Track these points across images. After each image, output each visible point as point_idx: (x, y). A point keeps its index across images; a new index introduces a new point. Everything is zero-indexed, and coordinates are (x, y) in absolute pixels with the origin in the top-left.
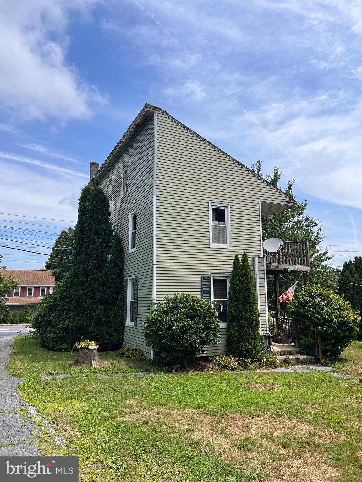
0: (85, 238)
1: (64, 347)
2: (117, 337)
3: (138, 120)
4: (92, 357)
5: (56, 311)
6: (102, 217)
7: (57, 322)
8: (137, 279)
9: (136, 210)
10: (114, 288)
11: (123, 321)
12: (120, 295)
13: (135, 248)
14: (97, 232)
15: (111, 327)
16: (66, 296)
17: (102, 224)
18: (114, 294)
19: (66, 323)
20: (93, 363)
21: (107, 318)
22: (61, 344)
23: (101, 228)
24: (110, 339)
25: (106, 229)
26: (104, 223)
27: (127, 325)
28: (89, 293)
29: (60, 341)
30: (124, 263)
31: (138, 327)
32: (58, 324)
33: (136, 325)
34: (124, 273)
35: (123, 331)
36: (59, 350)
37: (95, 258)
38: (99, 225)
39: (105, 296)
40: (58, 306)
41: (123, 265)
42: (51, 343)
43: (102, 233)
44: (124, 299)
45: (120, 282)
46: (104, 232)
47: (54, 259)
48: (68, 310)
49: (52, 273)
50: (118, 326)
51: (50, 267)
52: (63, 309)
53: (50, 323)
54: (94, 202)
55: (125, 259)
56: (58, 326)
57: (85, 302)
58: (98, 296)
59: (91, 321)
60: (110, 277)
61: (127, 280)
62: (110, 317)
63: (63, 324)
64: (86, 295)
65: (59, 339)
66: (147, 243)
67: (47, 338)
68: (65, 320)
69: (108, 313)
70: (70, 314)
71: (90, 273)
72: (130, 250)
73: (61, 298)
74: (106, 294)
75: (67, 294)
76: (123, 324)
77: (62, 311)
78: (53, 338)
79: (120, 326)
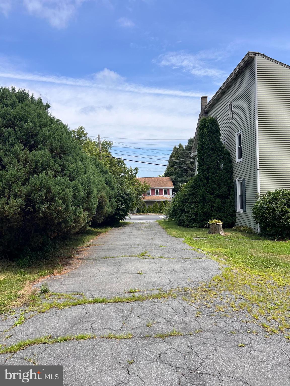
0: (205, 154)
1: (195, 225)
2: (231, 219)
3: (241, 64)
4: (220, 229)
5: (187, 203)
6: (216, 138)
7: (189, 210)
8: (244, 180)
9: (241, 131)
10: (226, 187)
11: (235, 209)
12: (231, 192)
13: (242, 159)
14: (213, 150)
15: (226, 213)
16: (193, 193)
17: (216, 144)
18: (227, 191)
19: (195, 211)
20: (221, 233)
21: (223, 207)
22: (193, 223)
23: (216, 146)
24: (226, 220)
25: (219, 147)
26: (217, 142)
27: (238, 212)
28: (210, 191)
29: (192, 221)
30: (233, 169)
31: (246, 213)
32: (190, 211)
33: (245, 211)
34: (233, 177)
35: (235, 215)
36: (192, 227)
37: (213, 167)
38: (214, 144)
39: (220, 192)
40: (189, 200)
41: (232, 171)
42: (186, 222)
43: (216, 149)
44: (234, 194)
45: (231, 183)
46: (218, 148)
47: (171, 169)
48: (196, 202)
49: (170, 178)
50: (231, 212)
51: (168, 174)
52: (192, 201)
53: (183, 211)
54: (210, 129)
55: (234, 167)
56: (190, 212)
57: (208, 197)
58: (216, 192)
59: (213, 209)
60: (224, 180)
61: (236, 181)
62: (225, 206)
63: (193, 211)
64: (208, 192)
65: (191, 221)
66: (252, 155)
67: (183, 220)
68: (194, 209)
69: (224, 204)
70: (197, 205)
71: (210, 177)
72: (238, 160)
73: (189, 194)
74: (221, 191)
75: (194, 192)
76: (235, 211)
77: (191, 203)
78: (187, 219)
79: (232, 212)
